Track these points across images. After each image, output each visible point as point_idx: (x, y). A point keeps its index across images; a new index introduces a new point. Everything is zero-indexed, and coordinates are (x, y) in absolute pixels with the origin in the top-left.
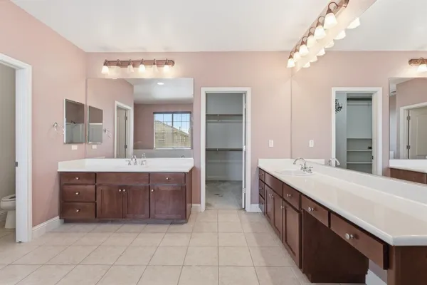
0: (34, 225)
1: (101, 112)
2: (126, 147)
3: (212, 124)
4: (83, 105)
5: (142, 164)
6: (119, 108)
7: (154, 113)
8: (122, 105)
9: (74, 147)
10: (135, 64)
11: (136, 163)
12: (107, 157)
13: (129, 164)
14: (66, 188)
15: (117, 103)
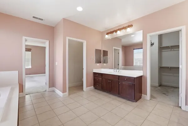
0: (87, 87)
1: (107, 52)
2: (118, 65)
3: (165, 52)
4: (101, 50)
5: (119, 72)
6: (115, 49)
7: (134, 49)
8: (116, 48)
9: (98, 64)
10: (116, 31)
11: (116, 71)
12: (110, 69)
13: (114, 71)
14: (96, 78)
15: (114, 48)
